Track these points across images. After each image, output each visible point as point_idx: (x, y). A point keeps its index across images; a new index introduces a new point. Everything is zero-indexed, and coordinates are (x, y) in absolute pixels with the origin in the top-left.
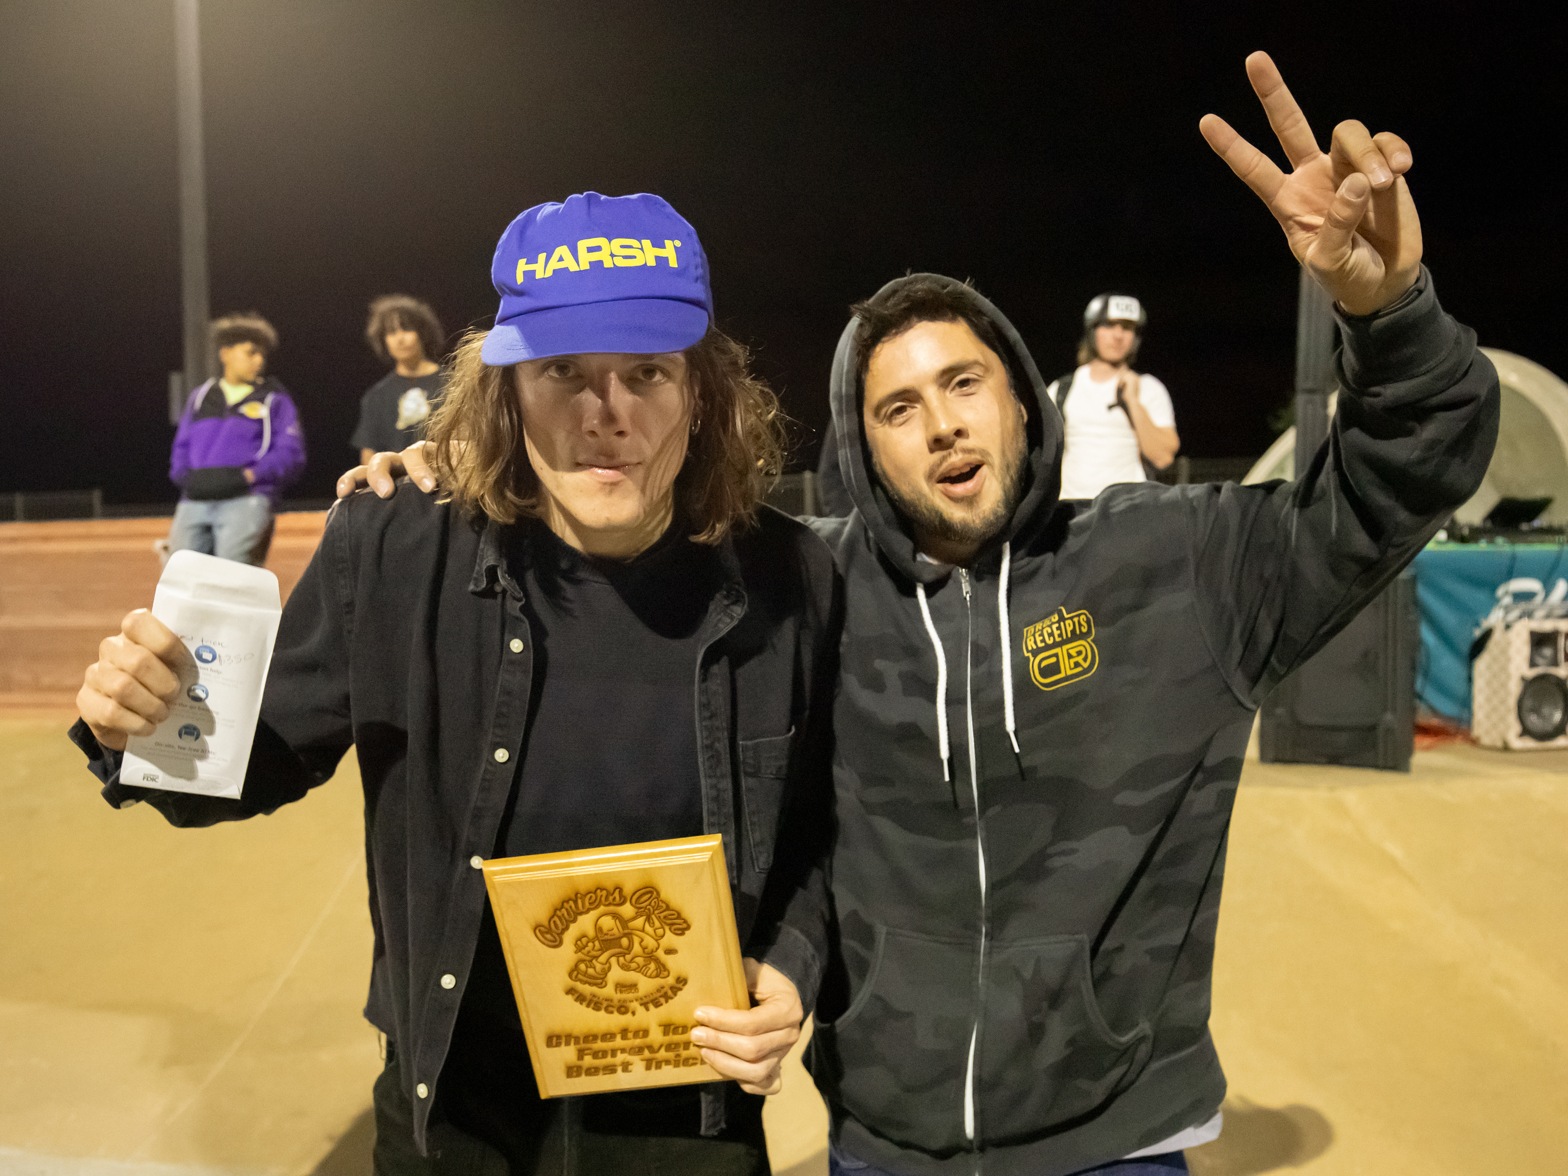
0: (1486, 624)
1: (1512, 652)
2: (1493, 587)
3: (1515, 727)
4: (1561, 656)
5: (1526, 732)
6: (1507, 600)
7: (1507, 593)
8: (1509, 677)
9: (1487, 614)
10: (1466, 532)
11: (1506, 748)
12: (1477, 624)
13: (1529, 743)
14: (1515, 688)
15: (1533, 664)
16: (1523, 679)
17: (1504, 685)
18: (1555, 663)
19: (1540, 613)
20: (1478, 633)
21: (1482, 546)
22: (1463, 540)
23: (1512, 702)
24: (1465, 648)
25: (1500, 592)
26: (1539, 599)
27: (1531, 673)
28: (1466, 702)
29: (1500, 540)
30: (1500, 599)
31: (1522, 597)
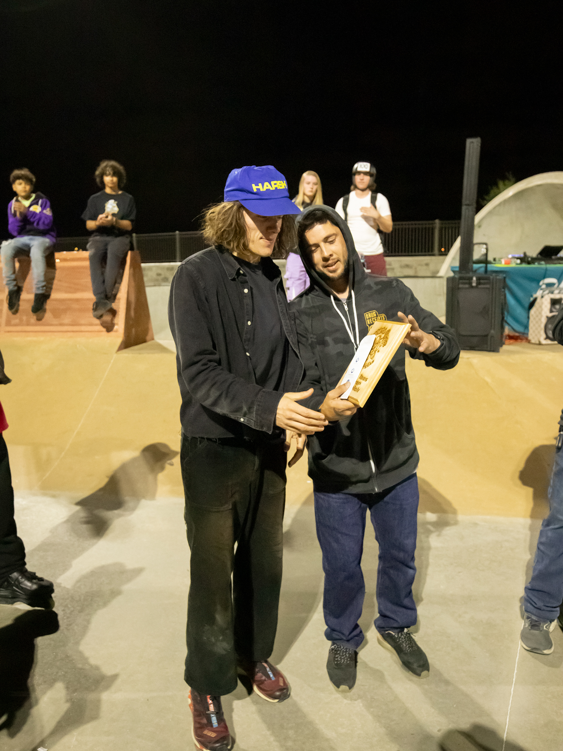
0: (535, 296)
1: (543, 306)
3: (544, 336)
5: (547, 337)
6: (544, 286)
7: (543, 284)
8: (542, 316)
9: (536, 292)
10: (530, 259)
11: (540, 344)
12: (532, 296)
13: (549, 342)
14: (544, 321)
15: (551, 311)
16: (547, 317)
17: (540, 319)
19: (556, 292)
20: (532, 299)
21: (536, 265)
22: (529, 263)
23: (543, 326)
24: (527, 305)
25: (541, 283)
26: (556, 286)
28: (526, 327)
30: (541, 286)
31: (549, 285)
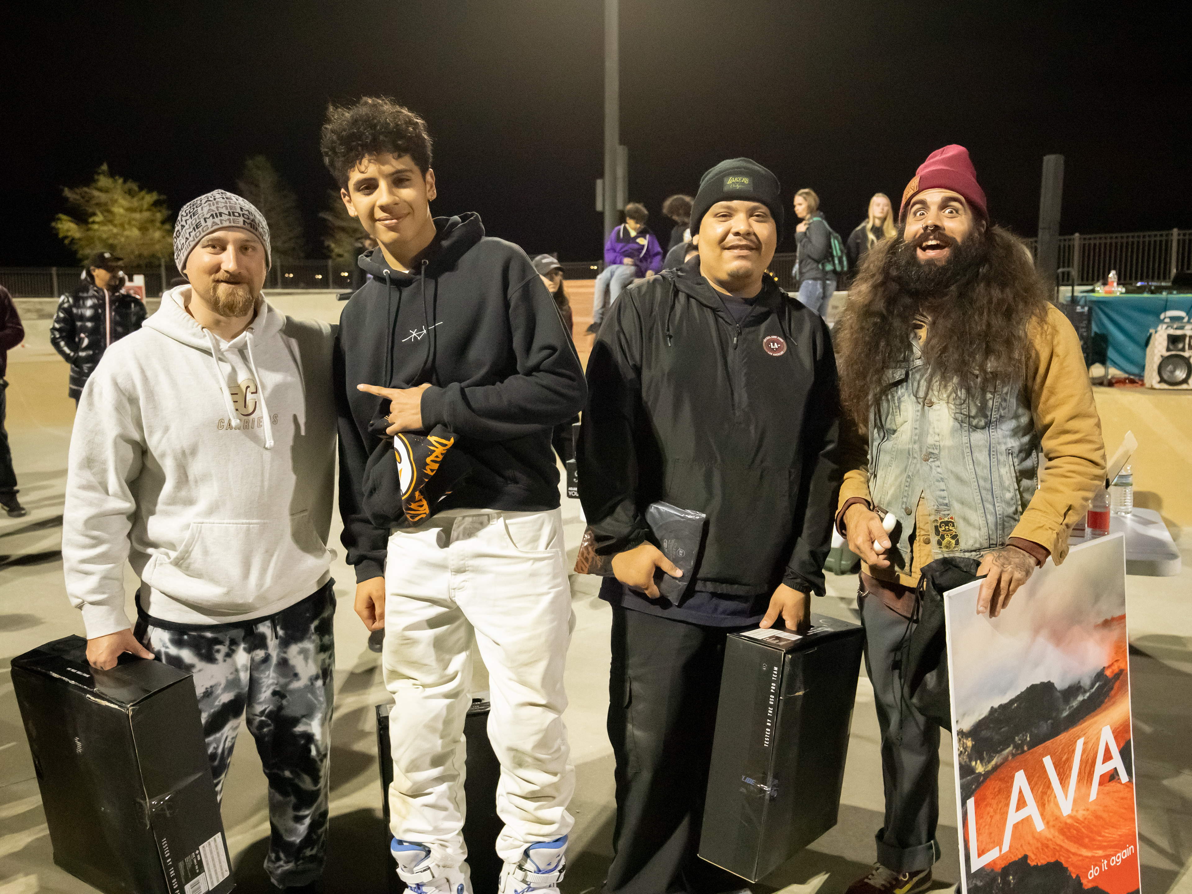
1: (1159, 344)
2: (1158, 315)
3: (1158, 379)
4: (1187, 347)
6: (1167, 320)
7: (1166, 317)
8: (1157, 355)
9: (1154, 326)
11: (1152, 388)
12: (1148, 331)
13: (1165, 386)
14: (1157, 361)
15: (1168, 350)
16: (1162, 356)
17: (1155, 359)
18: (1183, 350)
20: (1148, 335)
21: (1164, 295)
22: (1152, 292)
23: (1157, 366)
24: (1143, 342)
25: (1162, 316)
26: (1186, 320)
27: (1167, 354)
28: (1143, 368)
29: (1175, 292)
30: (1163, 320)
31: (1175, 319)
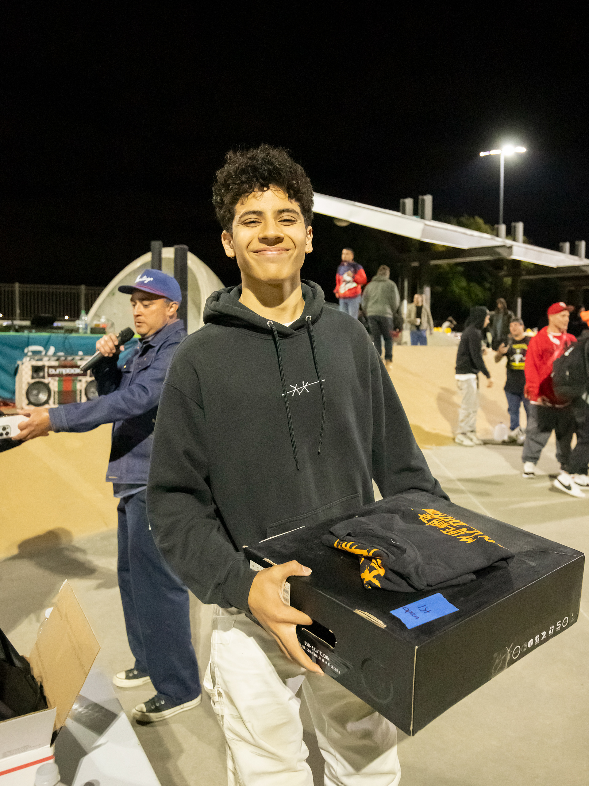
0: (19, 363)
1: (25, 373)
3: (26, 402)
4: (46, 375)
5: (30, 403)
6: (30, 354)
7: (29, 351)
8: (23, 382)
9: (20, 359)
10: (17, 327)
12: (16, 363)
14: (25, 387)
15: (33, 378)
16: (28, 383)
18: (43, 377)
19: (46, 359)
20: (16, 366)
21: (26, 333)
22: (17, 331)
23: (24, 392)
24: (13, 372)
25: (26, 351)
26: (44, 353)
27: (32, 381)
28: (14, 393)
29: (34, 331)
30: (27, 353)
31: (35, 353)
